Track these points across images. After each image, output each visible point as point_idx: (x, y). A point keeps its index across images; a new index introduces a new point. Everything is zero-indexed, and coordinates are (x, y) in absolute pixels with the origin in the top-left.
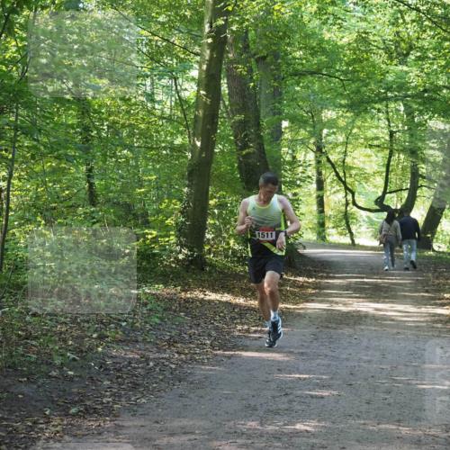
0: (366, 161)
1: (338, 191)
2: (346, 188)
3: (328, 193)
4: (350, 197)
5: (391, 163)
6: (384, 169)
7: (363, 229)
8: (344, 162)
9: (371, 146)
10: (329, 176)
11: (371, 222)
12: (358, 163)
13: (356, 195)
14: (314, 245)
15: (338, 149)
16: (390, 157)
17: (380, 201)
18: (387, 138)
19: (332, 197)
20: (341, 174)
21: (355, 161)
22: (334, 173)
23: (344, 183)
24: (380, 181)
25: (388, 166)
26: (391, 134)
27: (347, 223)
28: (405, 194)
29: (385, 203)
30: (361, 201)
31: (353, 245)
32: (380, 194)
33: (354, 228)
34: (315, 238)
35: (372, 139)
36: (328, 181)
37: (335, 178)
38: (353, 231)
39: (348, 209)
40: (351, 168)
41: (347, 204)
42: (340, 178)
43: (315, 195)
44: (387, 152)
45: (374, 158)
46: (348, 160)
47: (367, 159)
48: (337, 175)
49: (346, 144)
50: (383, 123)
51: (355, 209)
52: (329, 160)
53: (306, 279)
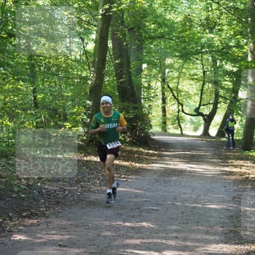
0: (189, 87)
1: (174, 104)
2: (179, 103)
3: (168, 105)
4: (180, 108)
5: (204, 89)
6: (200, 92)
7: (188, 126)
8: (177, 88)
9: (192, 79)
10: (169, 96)
11: (192, 122)
12: (185, 89)
13: (184, 106)
14: (160, 134)
15: (175, 81)
16: (203, 85)
17: (197, 110)
18: (202, 75)
19: (170, 108)
20: (176, 95)
21: (184, 87)
22: (172, 94)
23: (177, 100)
24: (198, 99)
25: (202, 90)
26: (204, 72)
27: (179, 122)
28: (211, 106)
29: (200, 111)
30: (187, 110)
31: (182, 135)
32: (197, 106)
33: (183, 125)
34: (161, 130)
35: (193, 75)
36: (169, 98)
37: (173, 97)
38: (182, 127)
39: (180, 114)
40: (181, 91)
41: (179, 112)
42: (175, 97)
43: (161, 107)
44: (202, 82)
45: (194, 86)
46: (180, 87)
47: (190, 86)
48: (173, 95)
49: (179, 78)
50: (200, 66)
51: (183, 114)
52: (169, 87)
53: (154, 152)
